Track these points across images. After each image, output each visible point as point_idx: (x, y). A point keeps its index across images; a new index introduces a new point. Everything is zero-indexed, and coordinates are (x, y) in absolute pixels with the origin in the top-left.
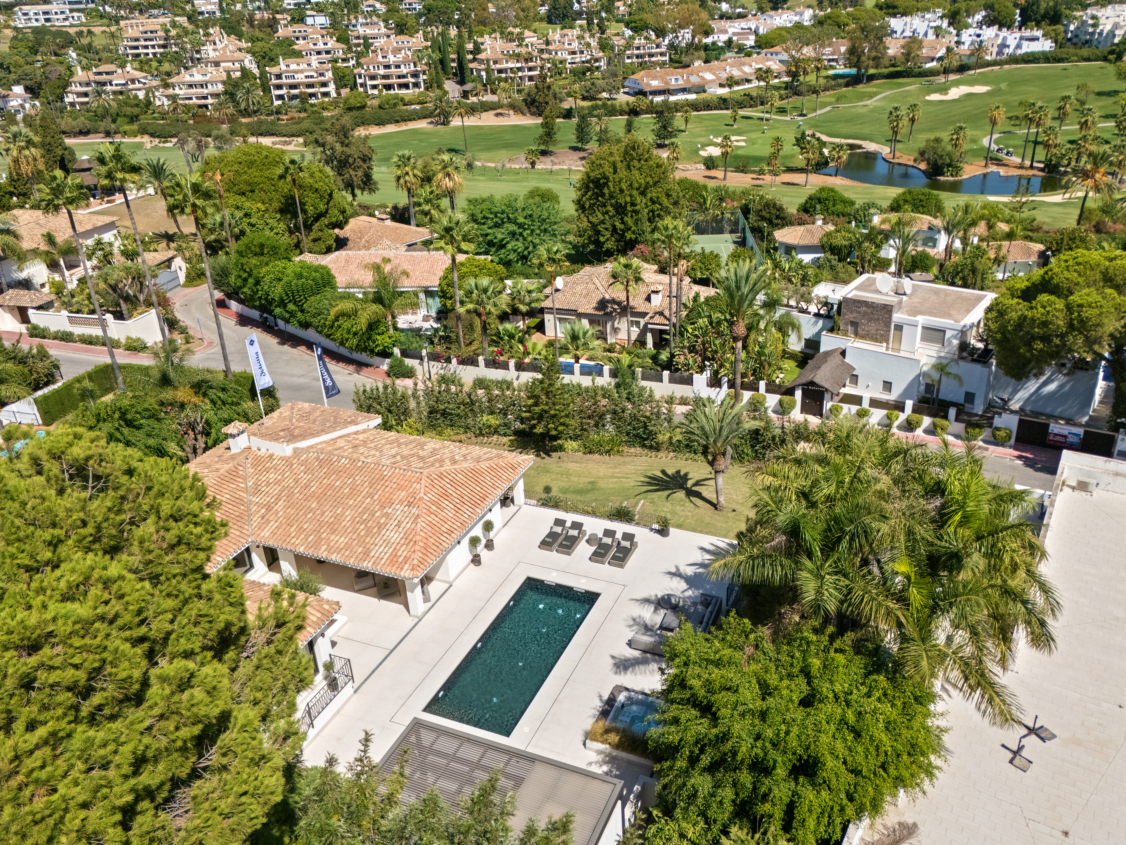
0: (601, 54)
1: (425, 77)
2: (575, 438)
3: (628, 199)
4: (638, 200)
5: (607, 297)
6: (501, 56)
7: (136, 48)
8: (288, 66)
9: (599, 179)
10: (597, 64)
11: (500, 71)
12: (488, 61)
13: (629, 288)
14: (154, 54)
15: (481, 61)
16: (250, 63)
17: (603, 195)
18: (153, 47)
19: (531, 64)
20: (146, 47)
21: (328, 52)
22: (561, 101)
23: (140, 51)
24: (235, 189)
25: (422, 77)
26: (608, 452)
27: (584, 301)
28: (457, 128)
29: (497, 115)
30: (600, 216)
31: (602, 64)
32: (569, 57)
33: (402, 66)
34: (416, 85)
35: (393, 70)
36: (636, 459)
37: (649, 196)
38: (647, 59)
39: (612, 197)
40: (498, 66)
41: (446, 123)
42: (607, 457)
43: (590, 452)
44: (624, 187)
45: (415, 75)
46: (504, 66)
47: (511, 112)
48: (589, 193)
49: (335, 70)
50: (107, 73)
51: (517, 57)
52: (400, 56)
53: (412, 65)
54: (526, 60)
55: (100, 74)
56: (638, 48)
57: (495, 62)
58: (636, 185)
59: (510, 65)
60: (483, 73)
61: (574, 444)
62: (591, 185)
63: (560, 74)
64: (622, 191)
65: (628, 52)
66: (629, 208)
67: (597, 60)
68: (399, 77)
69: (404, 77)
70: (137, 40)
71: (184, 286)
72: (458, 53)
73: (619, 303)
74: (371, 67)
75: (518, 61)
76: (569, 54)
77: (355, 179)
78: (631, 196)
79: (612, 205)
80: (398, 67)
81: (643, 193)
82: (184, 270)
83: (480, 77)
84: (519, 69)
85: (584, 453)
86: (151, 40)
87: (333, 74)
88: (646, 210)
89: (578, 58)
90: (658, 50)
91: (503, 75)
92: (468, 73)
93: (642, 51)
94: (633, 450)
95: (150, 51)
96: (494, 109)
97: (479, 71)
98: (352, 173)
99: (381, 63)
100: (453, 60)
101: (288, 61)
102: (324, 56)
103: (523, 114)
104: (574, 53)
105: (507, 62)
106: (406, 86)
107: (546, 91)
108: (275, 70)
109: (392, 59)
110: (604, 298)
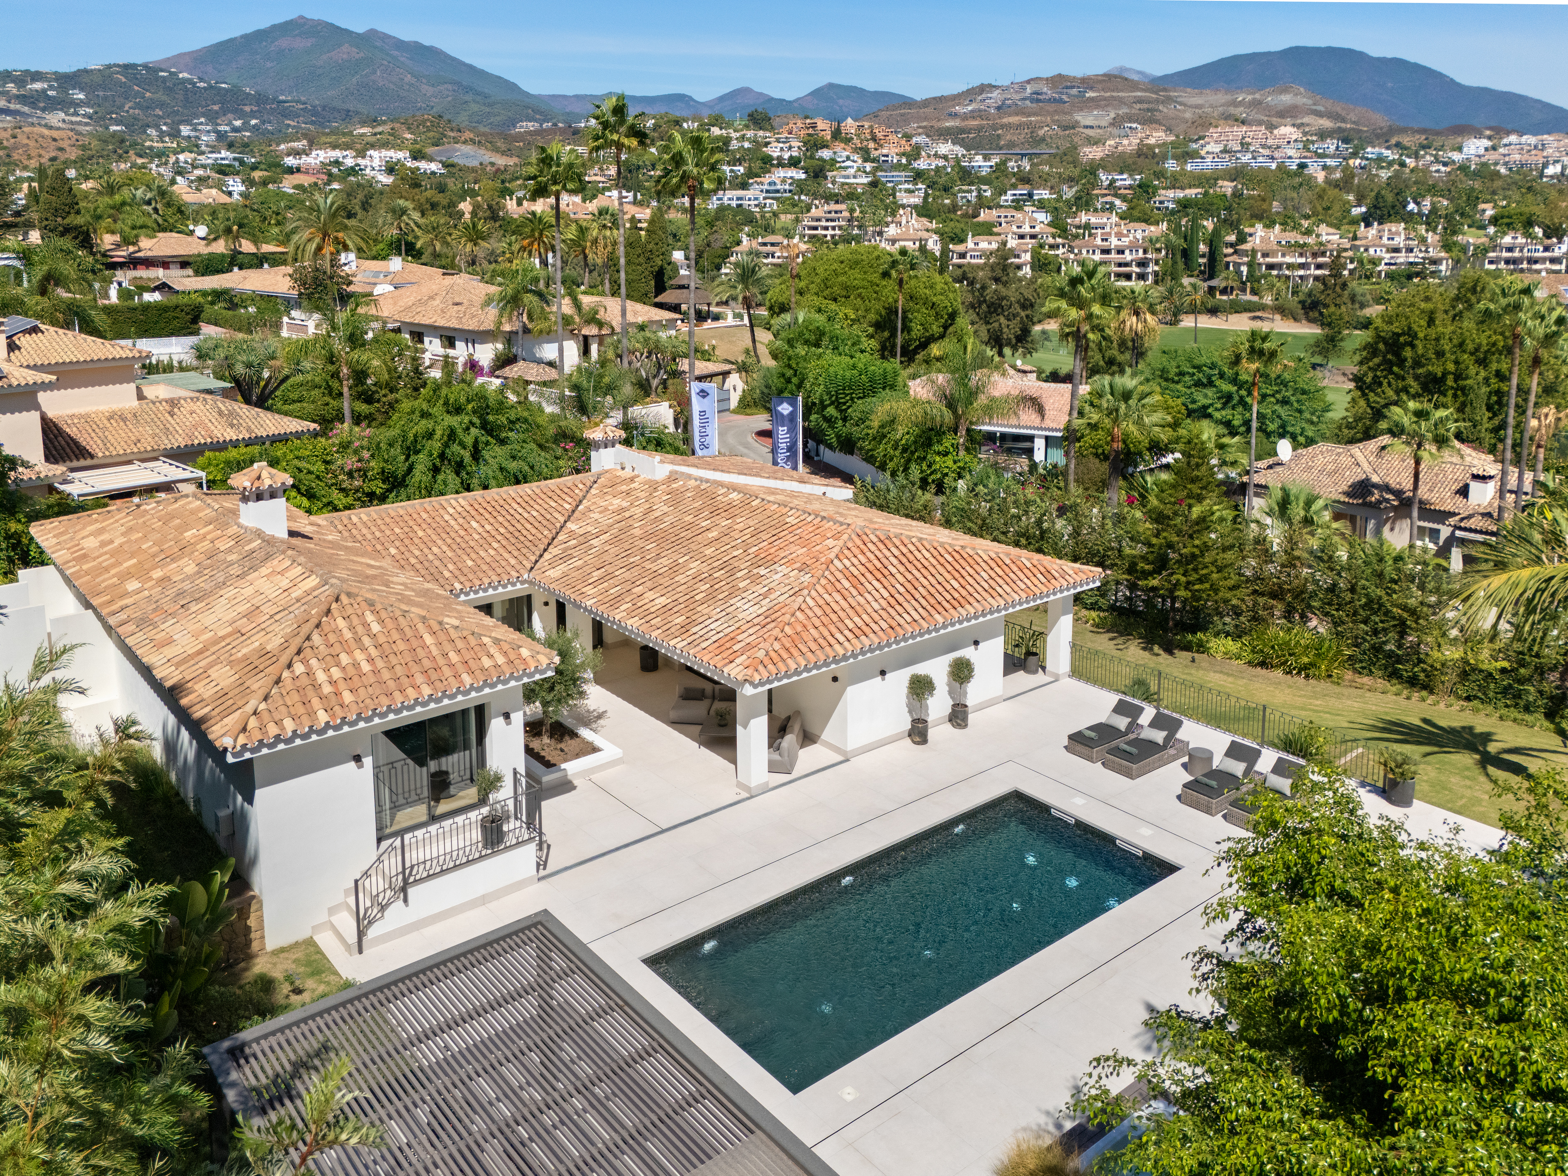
0: (1443, 254)
1: (1156, 268)
2: (1237, 634)
3: (1451, 367)
4: (1472, 370)
5: (1375, 479)
6: (1275, 247)
7: (816, 228)
8: (976, 244)
9: (1399, 335)
10: (1433, 268)
11: (1271, 267)
12: (1254, 251)
13: (1422, 453)
14: (833, 236)
15: (1245, 253)
16: (934, 245)
17: (1401, 362)
18: (834, 228)
19: (1320, 260)
20: (826, 228)
21: (1033, 237)
22: (1362, 306)
23: (820, 232)
24: (827, 292)
25: (1152, 268)
26: (1305, 670)
27: (1325, 480)
28: (1187, 330)
29: (1254, 318)
30: (1390, 393)
31: (1443, 267)
32: (1388, 256)
33: (1127, 252)
34: (1142, 277)
35: (1113, 256)
36: (1368, 694)
37: (1494, 366)
38: (1525, 265)
39: (1417, 364)
40: (1269, 260)
41: (1175, 322)
42: (1300, 680)
43: (1263, 664)
44: (1447, 348)
45: (1142, 264)
46: (1279, 259)
47: (1278, 317)
48: (1376, 360)
49: (1035, 255)
50: (773, 244)
51: (1301, 248)
52: (1126, 241)
53: (1141, 251)
54: (1315, 255)
55: (765, 244)
56: (1510, 250)
57: (1265, 255)
58: (1470, 347)
59: (1288, 259)
60: (1244, 269)
61: (1231, 645)
62: (1381, 346)
63: (1367, 277)
64: (1440, 354)
65: (1492, 254)
66: (1450, 382)
67: (1435, 262)
68: (1120, 265)
69: (1126, 265)
70: (819, 220)
71: (734, 412)
72: (1211, 246)
73: (1398, 493)
74: (1084, 251)
75: (1301, 255)
76: (1388, 251)
77: (1005, 330)
78: (1457, 363)
79: (1417, 378)
80: (1121, 252)
81: (1483, 362)
82: (739, 392)
83: (1239, 273)
84: (1302, 266)
85: (1249, 663)
86: (833, 220)
87: (1032, 257)
88: (1484, 390)
89: (1402, 258)
90: (1547, 254)
91: (1275, 272)
92: (1220, 267)
93: (1516, 254)
94: (1366, 680)
95: (830, 232)
96: (1250, 311)
97: (1237, 265)
98: (1002, 320)
99: (1098, 247)
100: (1203, 256)
101: (978, 239)
102: (1028, 240)
103: (1296, 320)
104: (1396, 250)
105: (1283, 255)
106: (1128, 277)
107: (1338, 289)
108: (960, 248)
109: (1114, 242)
110: (1368, 479)
